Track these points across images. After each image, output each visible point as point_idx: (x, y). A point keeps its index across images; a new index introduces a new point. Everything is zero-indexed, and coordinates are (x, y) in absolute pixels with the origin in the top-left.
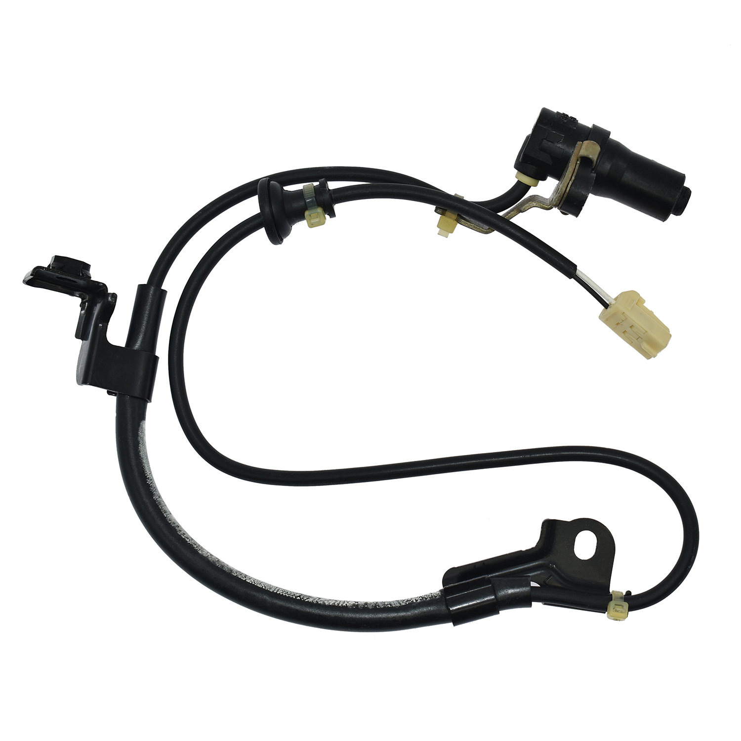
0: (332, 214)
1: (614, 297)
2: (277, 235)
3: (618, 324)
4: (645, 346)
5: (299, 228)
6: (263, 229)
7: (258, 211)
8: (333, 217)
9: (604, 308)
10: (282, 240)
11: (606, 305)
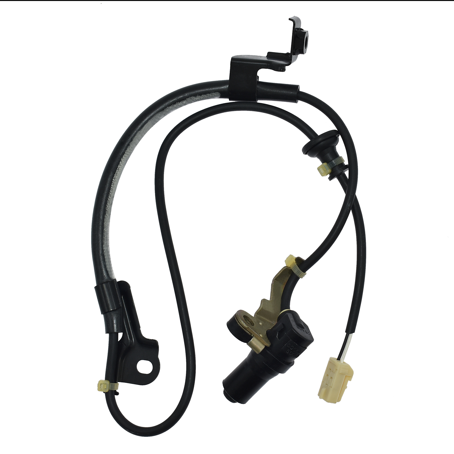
0: (331, 178)
1: (345, 361)
2: (308, 150)
3: (330, 369)
4: (324, 390)
5: (316, 162)
6: (309, 140)
7: (319, 134)
8: (329, 180)
9: (337, 358)
10: (306, 154)
11: (339, 358)
